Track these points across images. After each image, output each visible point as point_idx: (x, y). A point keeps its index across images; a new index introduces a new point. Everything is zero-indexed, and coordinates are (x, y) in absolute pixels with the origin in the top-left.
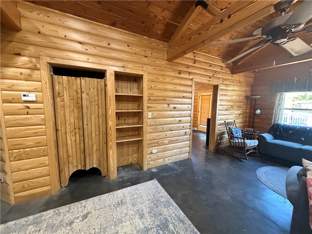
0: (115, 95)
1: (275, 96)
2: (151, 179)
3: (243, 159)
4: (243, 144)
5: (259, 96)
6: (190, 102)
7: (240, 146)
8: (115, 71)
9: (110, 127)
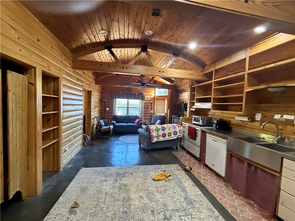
0: (42, 96)
1: (113, 100)
2: (78, 170)
3: (110, 137)
4: (109, 128)
5: (106, 100)
6: (82, 104)
7: (107, 130)
8: (42, 70)
9: (38, 132)
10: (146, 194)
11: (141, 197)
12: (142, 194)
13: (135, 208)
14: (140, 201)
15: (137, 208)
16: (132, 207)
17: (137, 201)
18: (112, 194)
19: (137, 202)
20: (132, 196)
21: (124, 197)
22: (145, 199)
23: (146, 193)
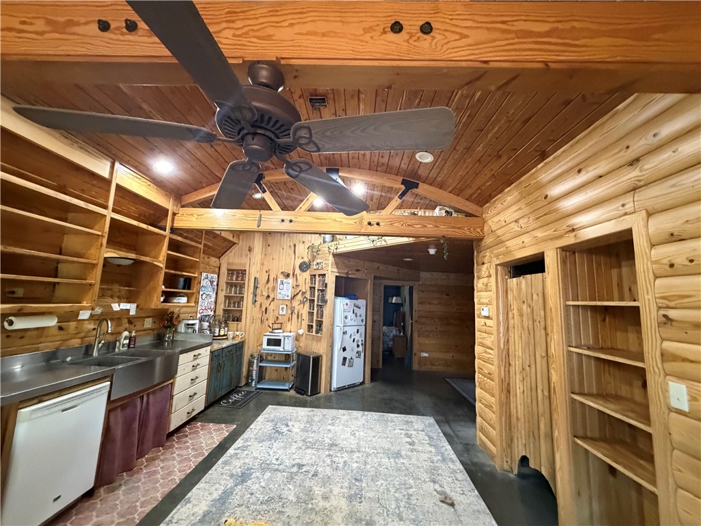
9: (554, 386)
10: (313, 501)
11: (326, 498)
12: (322, 504)
13: (342, 483)
14: (331, 491)
15: (338, 482)
16: (346, 484)
17: (335, 493)
18: (388, 515)
19: (336, 490)
20: (343, 503)
21: (360, 503)
22: (320, 493)
23: (312, 504)
